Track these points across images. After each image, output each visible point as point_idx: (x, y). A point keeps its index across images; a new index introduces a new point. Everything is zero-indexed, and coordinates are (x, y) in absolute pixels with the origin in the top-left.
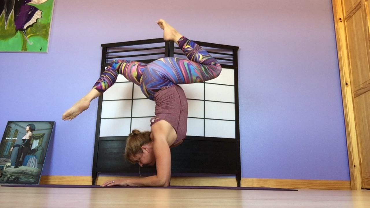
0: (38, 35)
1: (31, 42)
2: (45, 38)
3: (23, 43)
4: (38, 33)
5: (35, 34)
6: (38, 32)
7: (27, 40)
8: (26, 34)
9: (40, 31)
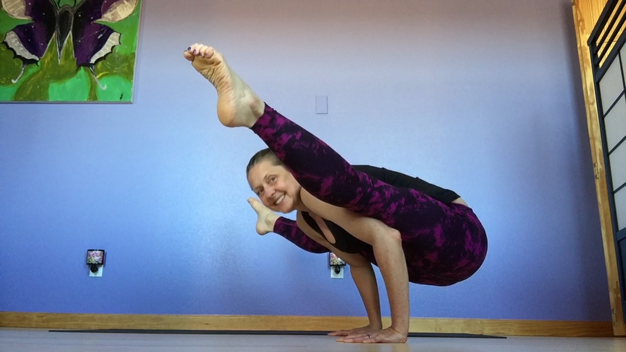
0: (116, 74)
1: (104, 86)
2: (127, 78)
3: (90, 87)
4: (116, 70)
5: (110, 73)
6: (116, 68)
7: (96, 83)
8: (95, 73)
9: (118, 66)
